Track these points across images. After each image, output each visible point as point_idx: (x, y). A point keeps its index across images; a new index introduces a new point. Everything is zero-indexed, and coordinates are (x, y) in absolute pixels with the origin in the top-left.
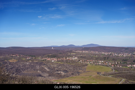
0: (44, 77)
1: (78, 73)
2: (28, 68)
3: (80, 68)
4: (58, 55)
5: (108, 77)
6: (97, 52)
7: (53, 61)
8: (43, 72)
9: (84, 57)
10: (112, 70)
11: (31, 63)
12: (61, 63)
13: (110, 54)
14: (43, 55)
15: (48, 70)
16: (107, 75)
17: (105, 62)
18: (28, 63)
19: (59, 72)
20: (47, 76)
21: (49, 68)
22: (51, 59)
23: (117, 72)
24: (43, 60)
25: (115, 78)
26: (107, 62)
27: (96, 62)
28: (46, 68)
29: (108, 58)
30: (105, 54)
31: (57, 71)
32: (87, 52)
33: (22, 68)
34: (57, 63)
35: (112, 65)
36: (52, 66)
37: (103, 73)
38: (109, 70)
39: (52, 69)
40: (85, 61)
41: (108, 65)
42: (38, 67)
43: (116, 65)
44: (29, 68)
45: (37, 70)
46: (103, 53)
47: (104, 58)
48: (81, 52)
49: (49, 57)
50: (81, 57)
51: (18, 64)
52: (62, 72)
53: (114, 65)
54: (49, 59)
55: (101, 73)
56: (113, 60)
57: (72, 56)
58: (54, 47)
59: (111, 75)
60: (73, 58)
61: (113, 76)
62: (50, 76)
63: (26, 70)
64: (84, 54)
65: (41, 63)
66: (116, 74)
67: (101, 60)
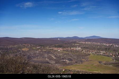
0: (51, 64)
1: (81, 61)
2: (37, 56)
3: (83, 57)
4: (64, 45)
5: (109, 66)
6: (99, 44)
7: (59, 50)
8: (50, 60)
9: (87, 48)
10: (113, 60)
11: (40, 52)
12: (66, 53)
13: (112, 45)
14: (50, 45)
15: (55, 58)
16: (108, 65)
17: (106, 53)
18: (38, 52)
19: (64, 60)
20: (54, 63)
21: (55, 56)
22: (58, 48)
23: (117, 62)
24: (51, 50)
25: (115, 68)
26: (108, 53)
27: (98, 52)
28: (53, 57)
29: (109, 49)
30: (106, 45)
31: (63, 59)
32: (89, 43)
33: (33, 55)
34: (63, 53)
35: (113, 55)
36: (58, 54)
37: (105, 63)
38: (110, 60)
39: (58, 58)
40: (88, 51)
41: (109, 55)
42: (46, 55)
43: (117, 55)
44: (39, 56)
45: (46, 58)
46: (105, 44)
47: (105, 48)
48: (84, 43)
49: (55, 46)
50: (84, 47)
51: (29, 53)
52: (67, 61)
53: (115, 55)
54: (56, 49)
55: (102, 62)
56: (114, 50)
57: (76, 47)
58: (60, 39)
59: (112, 64)
60: (77, 48)
61: (114, 65)
62: (56, 63)
63: (36, 57)
64: (87, 44)
65: (49, 52)
66: (116, 63)
67: (102, 50)
